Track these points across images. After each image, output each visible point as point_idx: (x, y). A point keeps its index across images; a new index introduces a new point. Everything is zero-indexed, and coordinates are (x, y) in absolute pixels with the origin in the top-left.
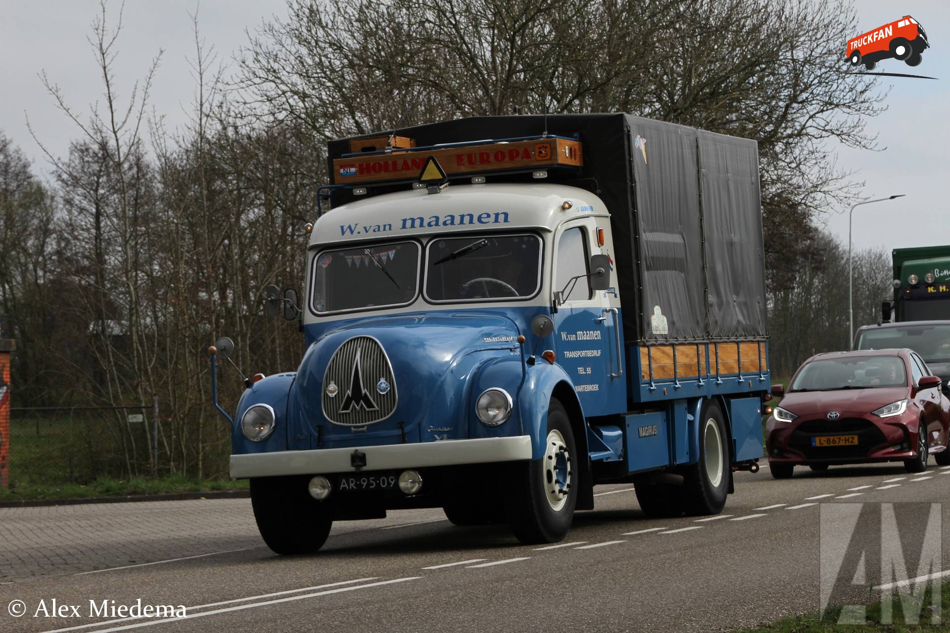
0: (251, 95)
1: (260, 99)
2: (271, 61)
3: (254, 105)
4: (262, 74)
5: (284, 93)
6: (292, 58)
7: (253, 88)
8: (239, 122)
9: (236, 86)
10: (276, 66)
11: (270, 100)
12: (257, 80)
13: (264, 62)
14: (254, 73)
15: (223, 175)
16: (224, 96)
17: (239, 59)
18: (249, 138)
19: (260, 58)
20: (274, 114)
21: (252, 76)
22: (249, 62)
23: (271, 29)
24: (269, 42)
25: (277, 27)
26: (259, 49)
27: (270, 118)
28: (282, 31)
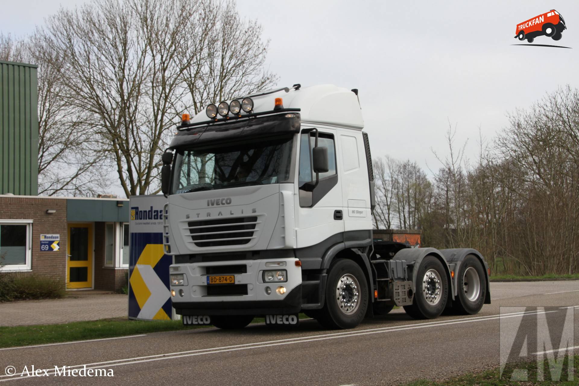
0: (497, 152)
1: (500, 152)
2: (504, 140)
3: (498, 155)
4: (501, 145)
5: (508, 150)
6: (511, 139)
7: (498, 149)
8: (493, 160)
9: (492, 149)
10: (506, 142)
11: (503, 153)
12: (499, 147)
13: (502, 141)
14: (499, 145)
15: (488, 177)
16: (489, 152)
17: (494, 140)
18: (497, 165)
19: (500, 140)
20: (505, 157)
21: (497, 145)
22: (497, 141)
23: (505, 130)
24: (504, 135)
25: (506, 129)
26: (500, 137)
27: (504, 159)
28: (509, 131)
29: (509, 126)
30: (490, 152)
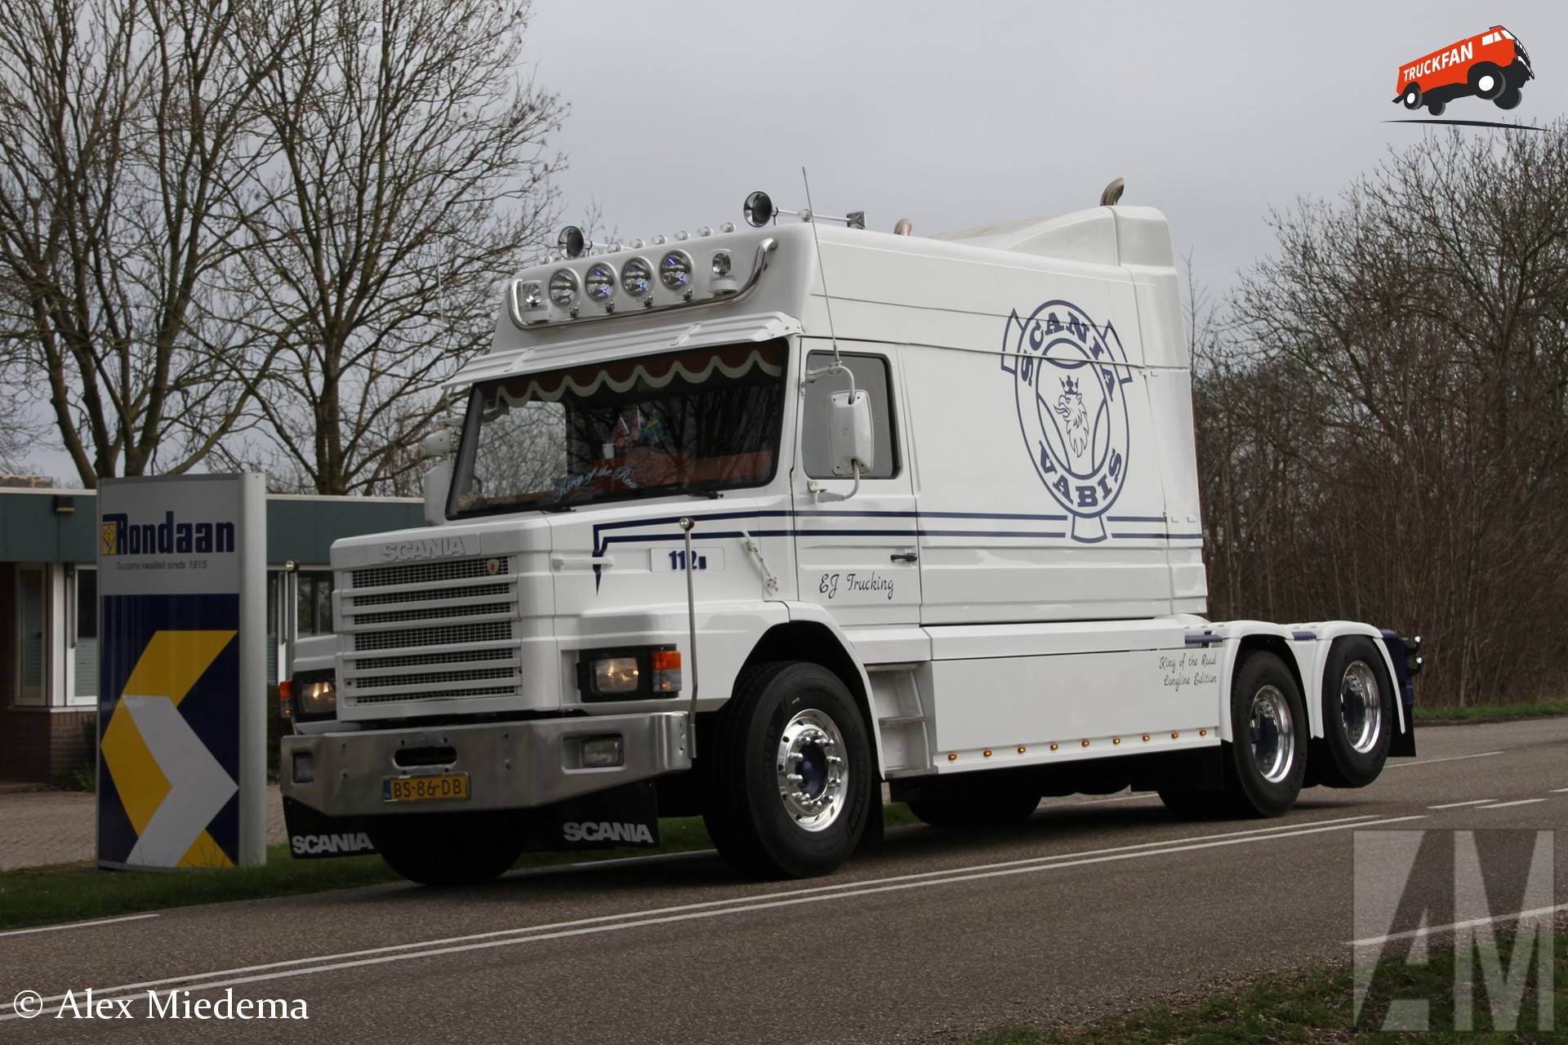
0: (1242, 334)
1: (1250, 337)
2: (1263, 299)
3: (1244, 344)
4: (1254, 312)
5: (1276, 330)
6: (1285, 295)
7: (1245, 327)
8: (1230, 361)
9: (1227, 327)
10: (1268, 304)
11: (1262, 338)
12: (1249, 319)
13: (1256, 301)
14: (1246, 313)
15: (1214, 414)
16: (1216, 336)
17: (1231, 299)
18: (1241, 376)
19: (1251, 297)
20: (1265, 352)
21: (1243, 315)
22: (1242, 302)
23: (1264, 268)
24: (1262, 281)
25: (1270, 265)
26: (1251, 289)
27: (1263, 356)
28: (1275, 269)
29: (1278, 255)
30: (1221, 336)
